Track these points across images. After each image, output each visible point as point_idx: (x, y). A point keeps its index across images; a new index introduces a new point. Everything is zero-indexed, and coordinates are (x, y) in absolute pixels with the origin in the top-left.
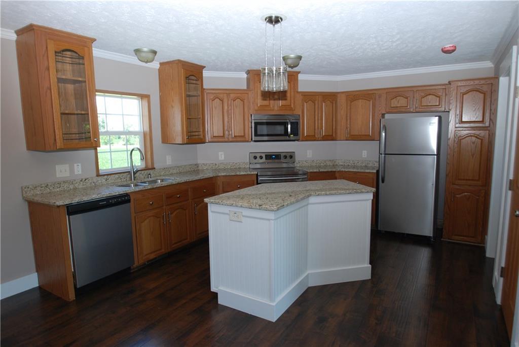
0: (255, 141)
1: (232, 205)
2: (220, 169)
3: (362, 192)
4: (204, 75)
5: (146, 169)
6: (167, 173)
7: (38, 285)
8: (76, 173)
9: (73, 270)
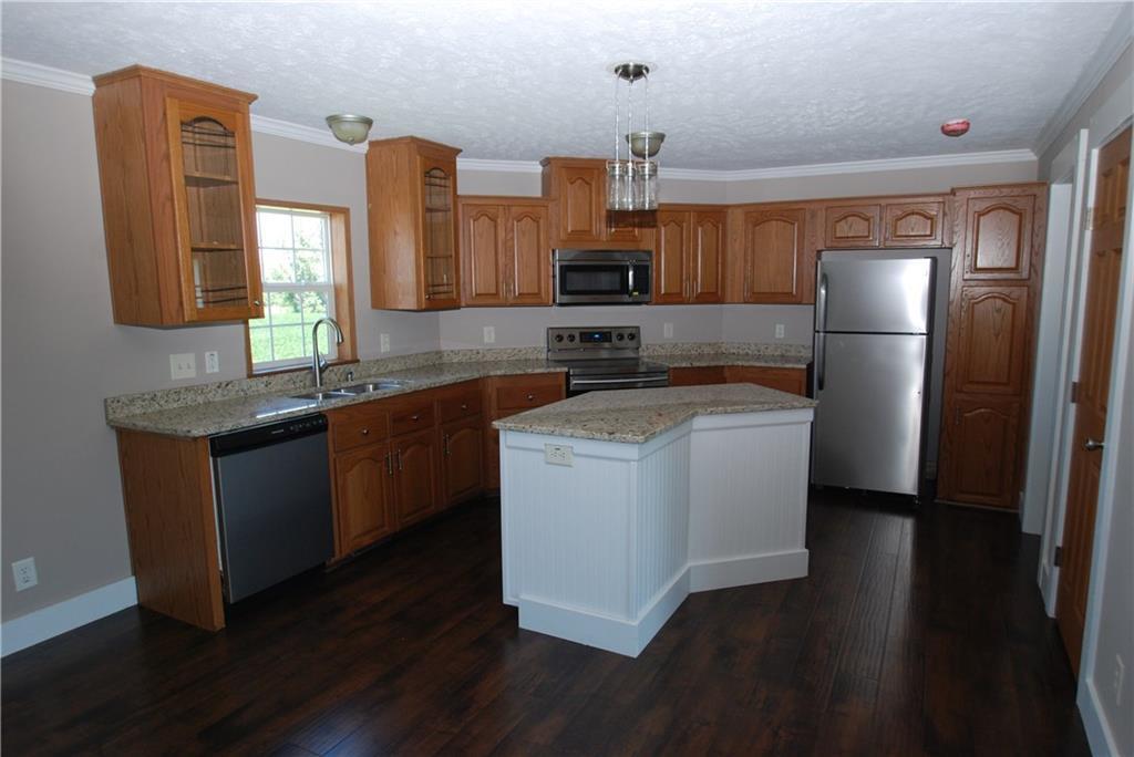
0: (561, 305)
1: (552, 433)
2: (486, 362)
3: (793, 408)
4: (458, 167)
5: (341, 362)
6: (382, 370)
7: (136, 603)
8: (208, 371)
9: (221, 568)
